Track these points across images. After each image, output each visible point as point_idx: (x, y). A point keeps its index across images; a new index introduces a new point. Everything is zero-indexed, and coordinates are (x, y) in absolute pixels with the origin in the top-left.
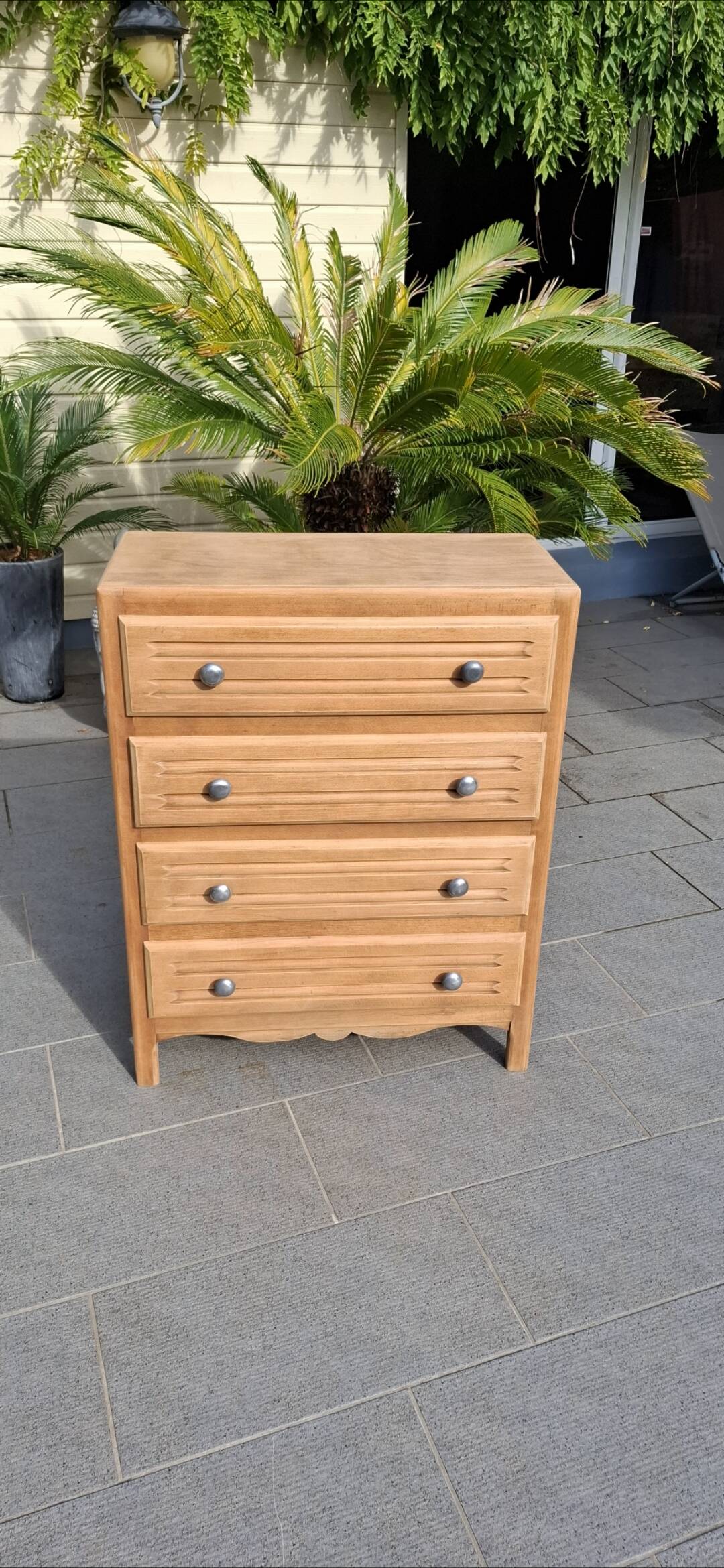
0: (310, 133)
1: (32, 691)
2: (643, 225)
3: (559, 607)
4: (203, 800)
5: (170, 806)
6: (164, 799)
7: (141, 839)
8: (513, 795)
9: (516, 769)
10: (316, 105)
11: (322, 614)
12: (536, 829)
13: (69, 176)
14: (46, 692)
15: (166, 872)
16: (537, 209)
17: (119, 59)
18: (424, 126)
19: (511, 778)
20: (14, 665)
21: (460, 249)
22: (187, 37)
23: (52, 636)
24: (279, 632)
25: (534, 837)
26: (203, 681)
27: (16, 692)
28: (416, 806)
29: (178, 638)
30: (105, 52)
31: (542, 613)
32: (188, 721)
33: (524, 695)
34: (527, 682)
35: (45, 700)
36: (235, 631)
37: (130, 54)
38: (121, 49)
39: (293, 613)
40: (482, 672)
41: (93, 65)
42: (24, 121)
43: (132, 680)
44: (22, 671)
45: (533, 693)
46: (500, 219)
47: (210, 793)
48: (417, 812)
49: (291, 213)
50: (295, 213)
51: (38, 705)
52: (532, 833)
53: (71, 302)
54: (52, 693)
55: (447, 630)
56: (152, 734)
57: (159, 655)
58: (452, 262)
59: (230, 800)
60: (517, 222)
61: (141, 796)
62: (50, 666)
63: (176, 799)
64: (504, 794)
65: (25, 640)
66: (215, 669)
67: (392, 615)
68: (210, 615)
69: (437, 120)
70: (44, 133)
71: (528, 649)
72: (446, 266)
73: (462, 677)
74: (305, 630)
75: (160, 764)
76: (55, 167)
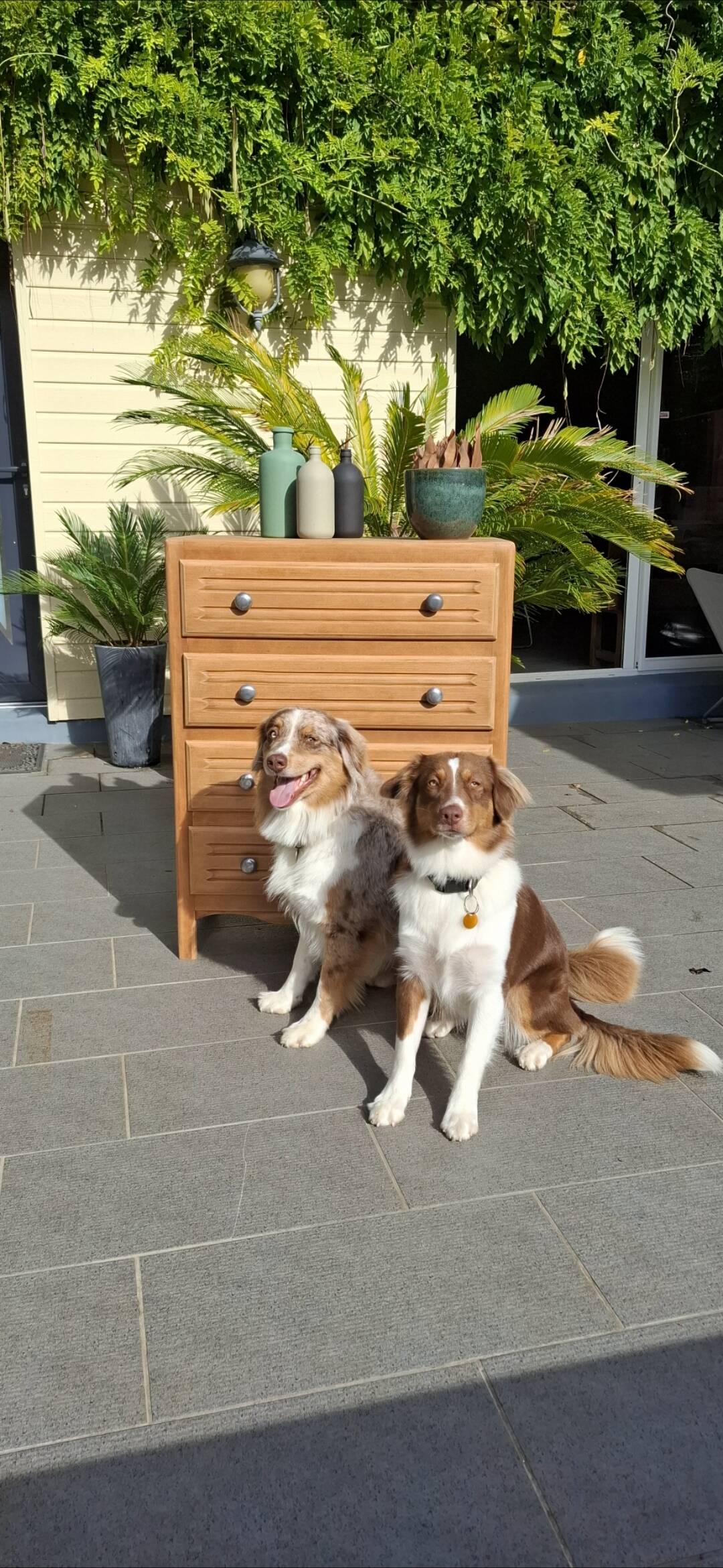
0: (380, 338)
1: (133, 758)
2: (662, 410)
3: (499, 558)
4: (235, 704)
5: (211, 708)
6: (206, 702)
7: (190, 739)
8: (471, 706)
9: (473, 685)
10: (384, 317)
11: (324, 559)
12: (492, 739)
13: (190, 368)
14: (144, 758)
15: (206, 764)
16: (566, 394)
17: (230, 282)
18: (468, 327)
19: (469, 693)
20: (120, 734)
21: (486, 404)
22: (284, 271)
23: (153, 711)
24: (293, 572)
25: (491, 746)
26: (238, 609)
27: (120, 758)
28: (397, 714)
29: (221, 575)
30: (221, 279)
31: (487, 561)
32: (227, 639)
33: (475, 623)
34: (477, 613)
35: (144, 766)
36: (260, 571)
37: (239, 279)
38: (233, 276)
39: (303, 559)
40: (442, 604)
41: (213, 290)
42: (160, 329)
43: (186, 607)
44: (126, 739)
45: (483, 623)
46: (520, 382)
47: (241, 699)
48: (398, 721)
49: (357, 382)
50: (360, 382)
51: (135, 769)
52: (490, 743)
53: (181, 435)
54: (149, 760)
55: (417, 571)
56: (200, 652)
57: (206, 589)
58: (479, 414)
59: (253, 704)
60: (535, 387)
61: (190, 699)
62: (149, 736)
63: (216, 702)
64: (465, 705)
65: (130, 712)
66: (247, 597)
67: (376, 561)
68: (244, 559)
69: (477, 324)
70: (172, 334)
71: (477, 587)
72: (475, 416)
73: (427, 609)
74: (311, 570)
75: (205, 674)
76: (180, 361)
